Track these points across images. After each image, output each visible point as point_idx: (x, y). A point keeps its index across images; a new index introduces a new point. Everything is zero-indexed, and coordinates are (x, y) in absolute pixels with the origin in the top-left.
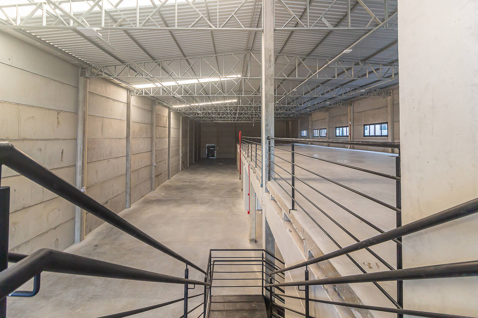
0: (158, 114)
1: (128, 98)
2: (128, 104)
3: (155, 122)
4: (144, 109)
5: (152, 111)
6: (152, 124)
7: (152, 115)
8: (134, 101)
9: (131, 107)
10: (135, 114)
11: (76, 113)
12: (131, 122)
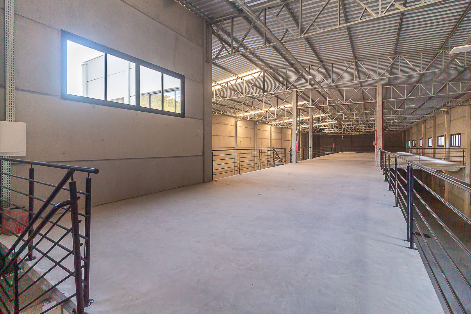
0: (285, 134)
1: (271, 128)
2: (271, 131)
3: (283, 138)
4: (278, 132)
5: (281, 133)
6: (281, 140)
7: (282, 134)
8: (273, 129)
9: (272, 132)
10: (274, 135)
11: (255, 138)
12: (272, 140)
